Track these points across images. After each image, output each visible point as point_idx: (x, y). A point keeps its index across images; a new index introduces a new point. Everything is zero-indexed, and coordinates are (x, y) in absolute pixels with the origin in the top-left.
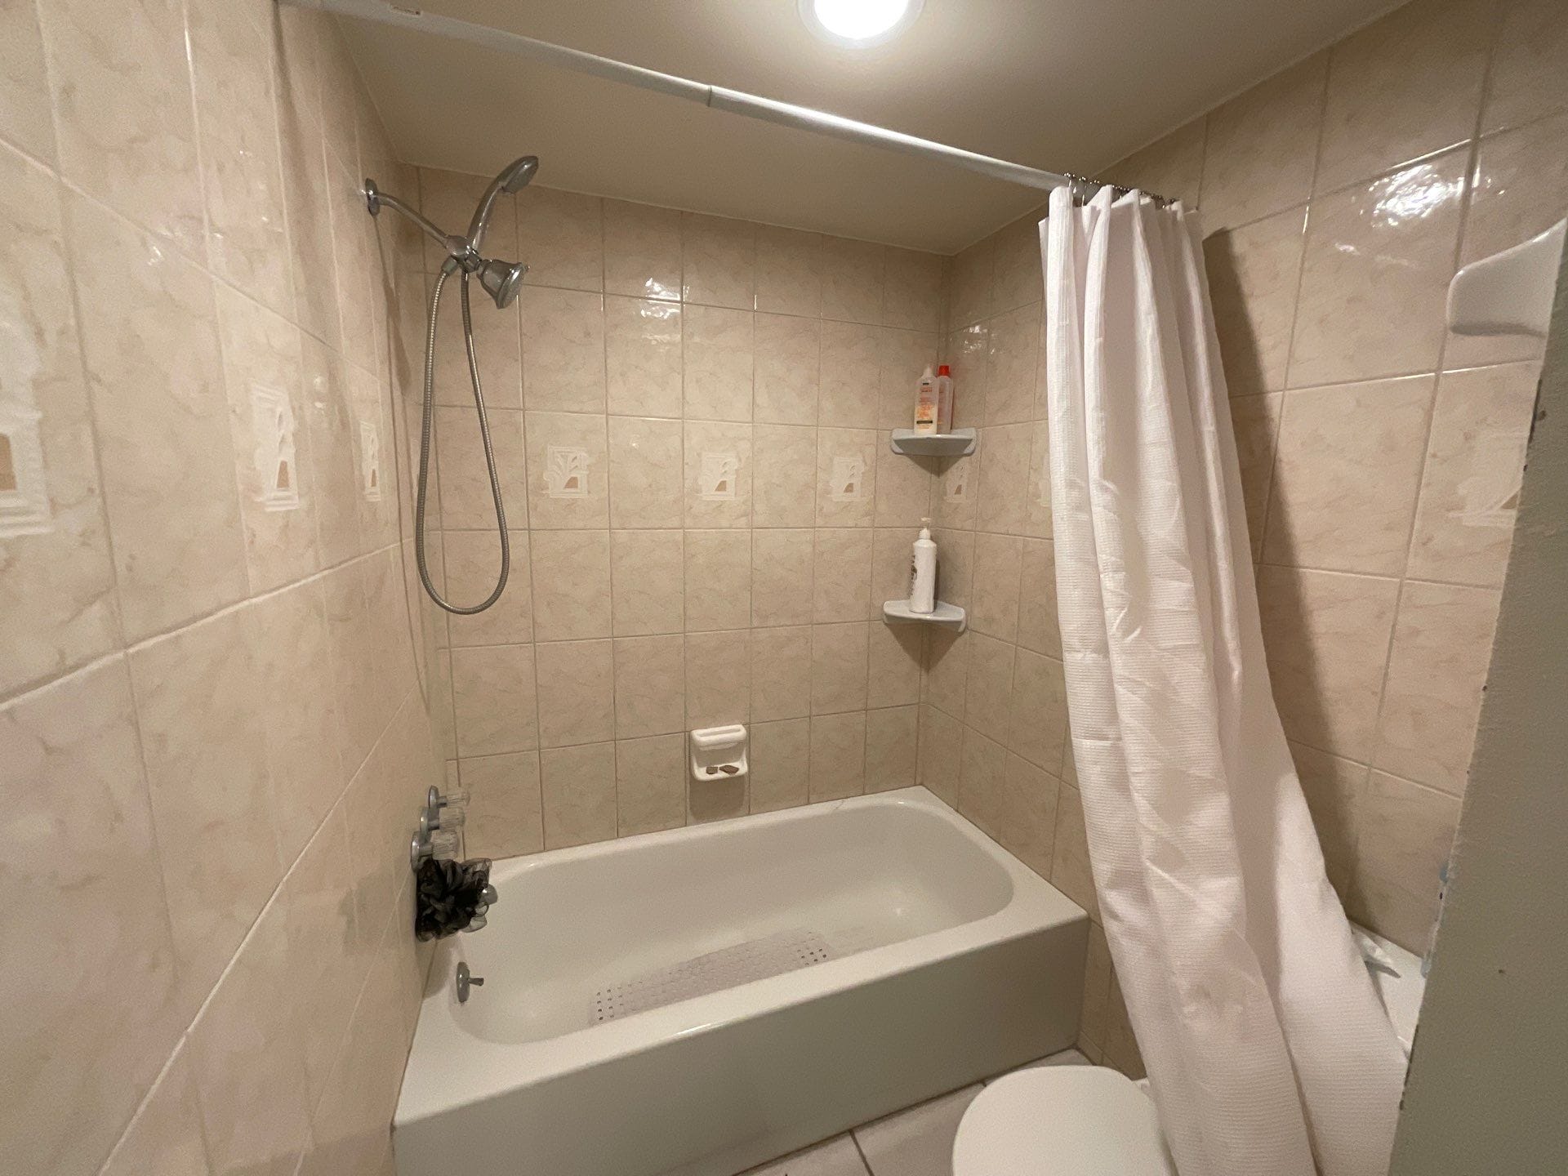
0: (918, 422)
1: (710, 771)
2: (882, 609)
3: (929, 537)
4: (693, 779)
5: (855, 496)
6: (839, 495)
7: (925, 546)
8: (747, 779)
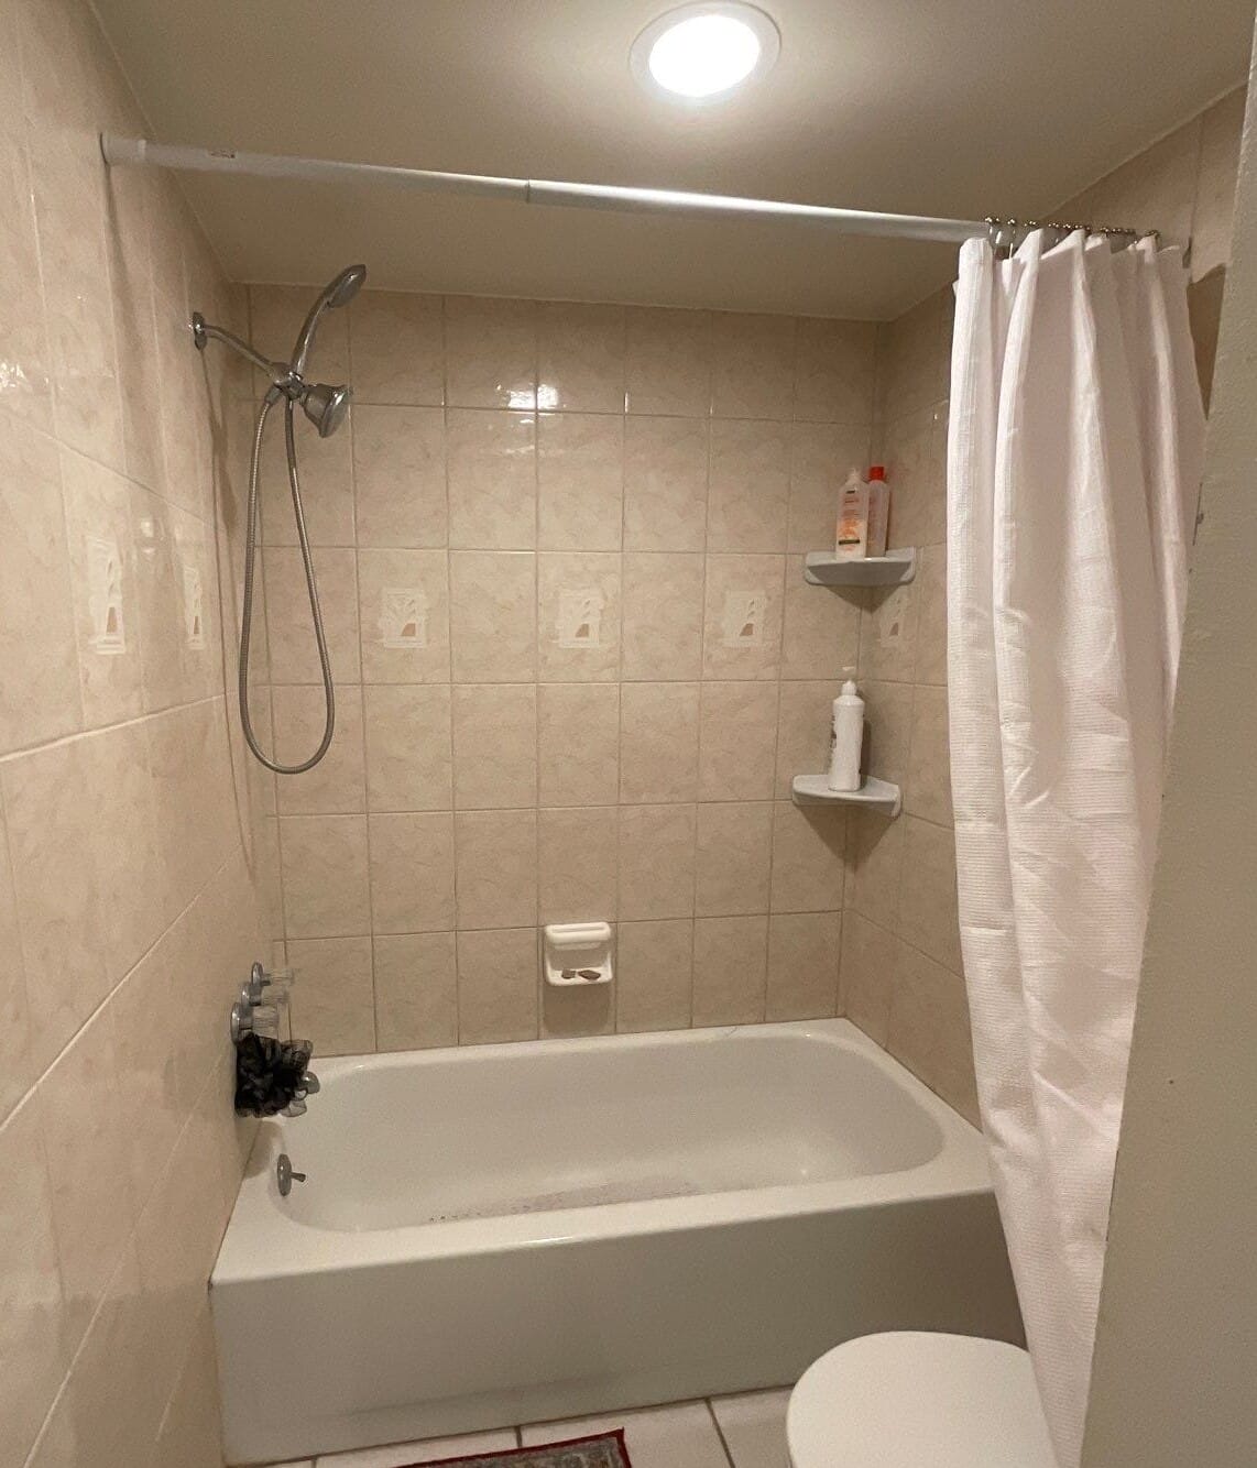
0: (841, 543)
1: (566, 976)
2: (791, 786)
3: (854, 692)
4: (547, 983)
5: (755, 641)
6: (733, 639)
7: (849, 704)
8: (613, 986)
